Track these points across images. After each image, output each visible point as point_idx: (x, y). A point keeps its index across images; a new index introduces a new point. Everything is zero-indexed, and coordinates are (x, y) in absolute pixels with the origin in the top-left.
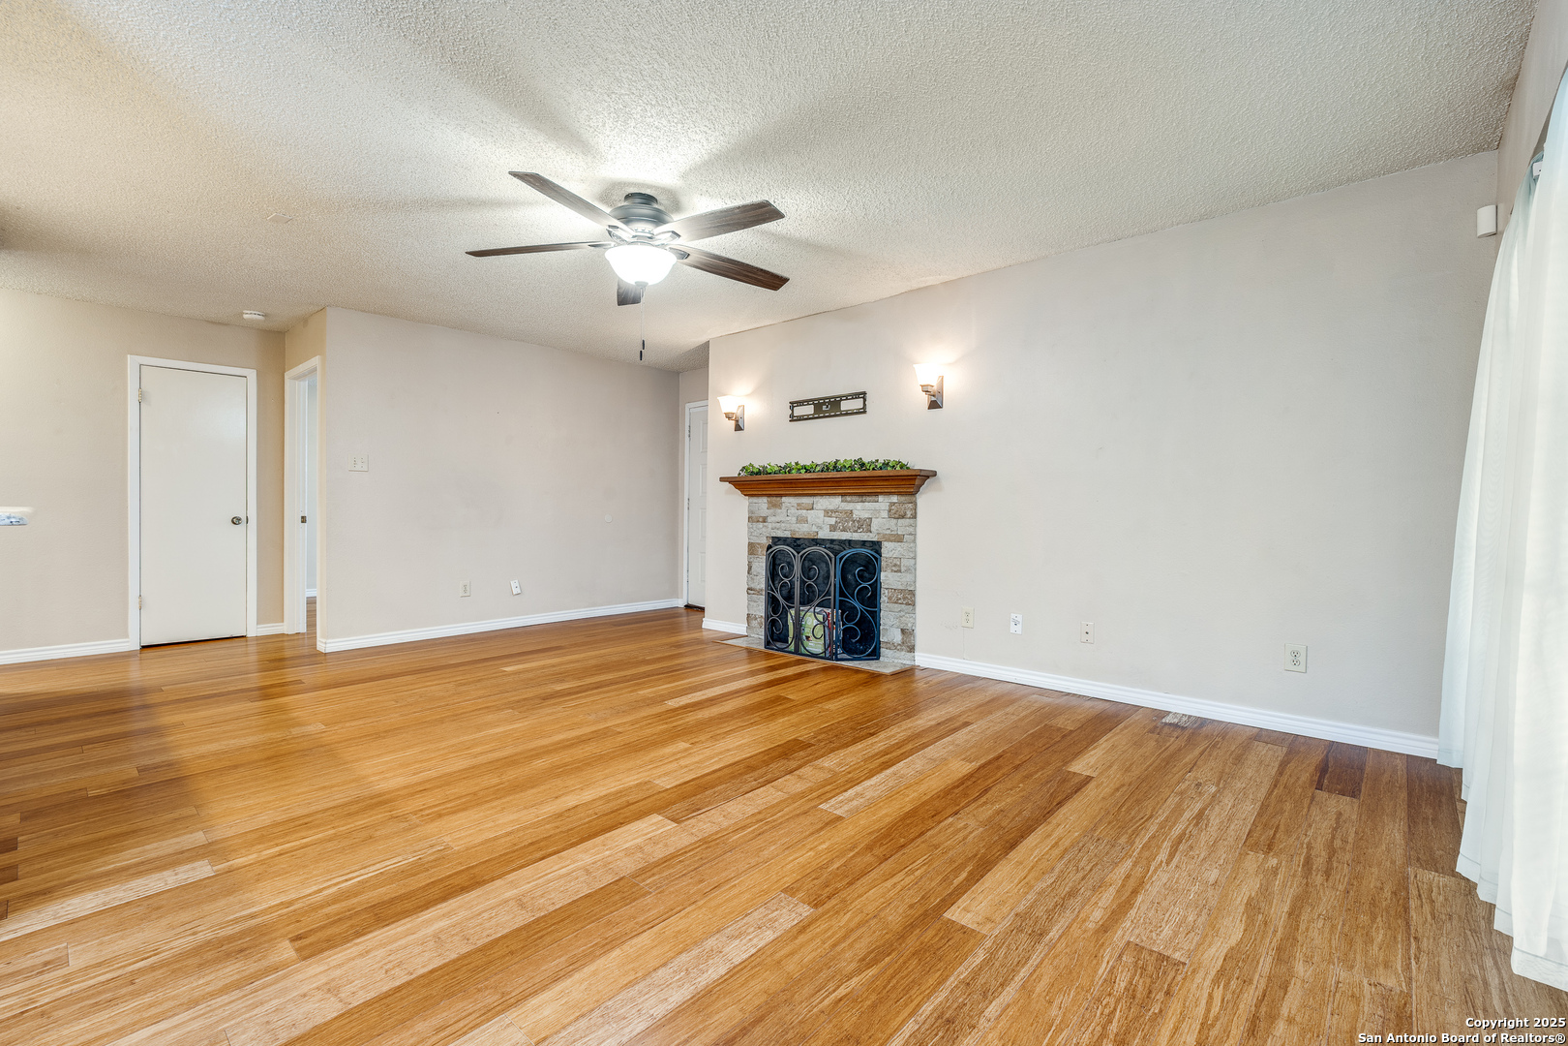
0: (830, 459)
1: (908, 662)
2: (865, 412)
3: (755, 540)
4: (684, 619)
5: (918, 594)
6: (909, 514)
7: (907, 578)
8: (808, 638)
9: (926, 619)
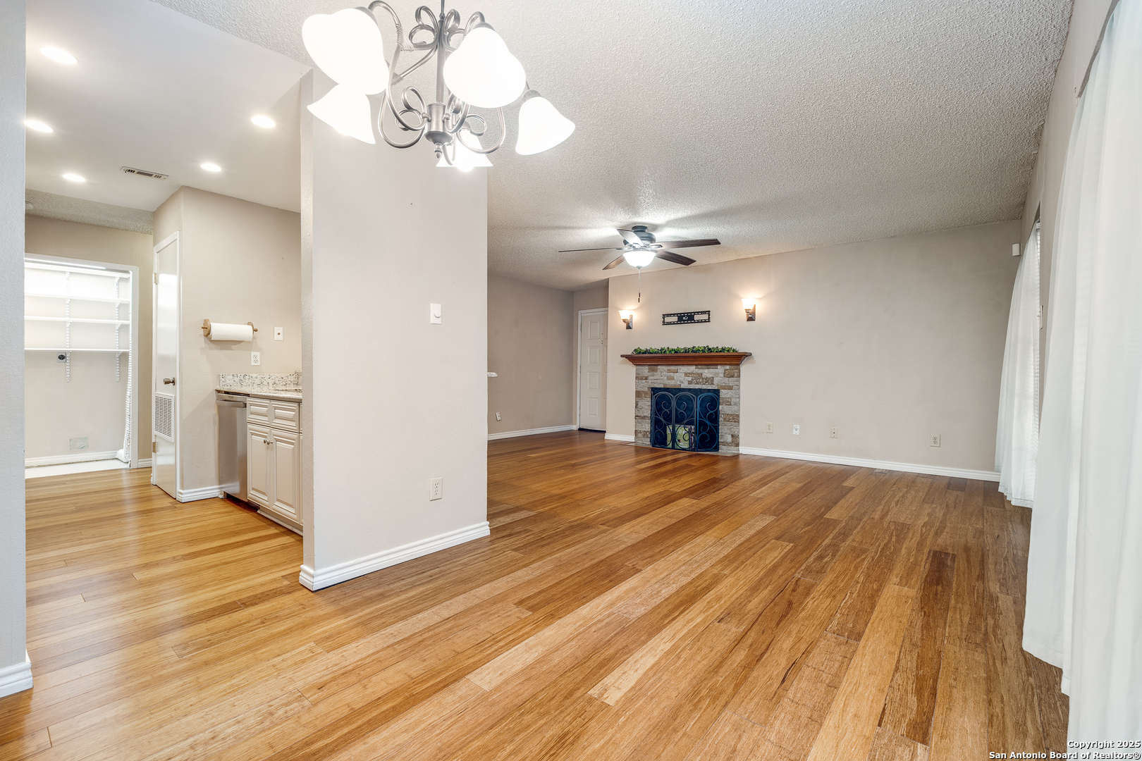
0: (690, 346)
1: (736, 452)
2: (709, 321)
3: (639, 389)
4: (578, 436)
5: (740, 416)
6: (736, 375)
7: (734, 408)
8: (679, 441)
9: (745, 429)
